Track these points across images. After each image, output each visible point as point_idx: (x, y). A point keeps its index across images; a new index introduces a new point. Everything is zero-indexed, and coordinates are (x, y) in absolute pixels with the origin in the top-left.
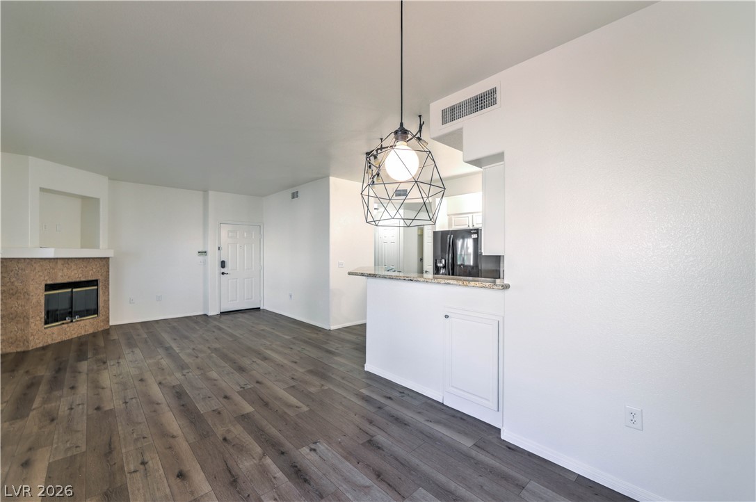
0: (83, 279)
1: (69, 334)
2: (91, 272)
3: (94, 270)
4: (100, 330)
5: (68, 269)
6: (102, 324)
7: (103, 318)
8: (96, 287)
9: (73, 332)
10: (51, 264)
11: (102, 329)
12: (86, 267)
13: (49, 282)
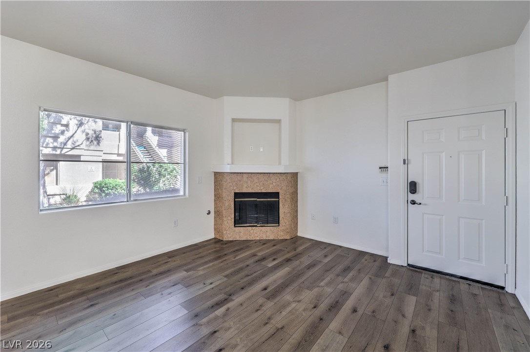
0: (264, 191)
1: (253, 236)
2: (271, 185)
3: (274, 184)
4: (280, 238)
5: (251, 182)
6: (282, 234)
7: (283, 228)
8: (278, 199)
9: (256, 235)
10: (238, 177)
11: (282, 238)
12: (267, 181)
13: (237, 191)
